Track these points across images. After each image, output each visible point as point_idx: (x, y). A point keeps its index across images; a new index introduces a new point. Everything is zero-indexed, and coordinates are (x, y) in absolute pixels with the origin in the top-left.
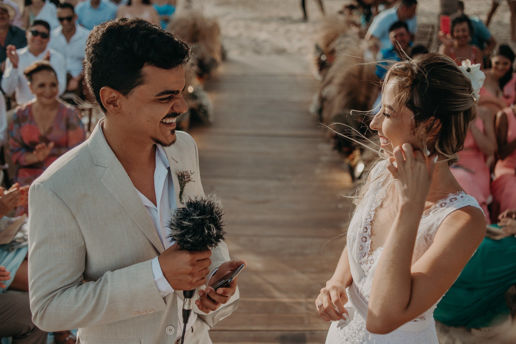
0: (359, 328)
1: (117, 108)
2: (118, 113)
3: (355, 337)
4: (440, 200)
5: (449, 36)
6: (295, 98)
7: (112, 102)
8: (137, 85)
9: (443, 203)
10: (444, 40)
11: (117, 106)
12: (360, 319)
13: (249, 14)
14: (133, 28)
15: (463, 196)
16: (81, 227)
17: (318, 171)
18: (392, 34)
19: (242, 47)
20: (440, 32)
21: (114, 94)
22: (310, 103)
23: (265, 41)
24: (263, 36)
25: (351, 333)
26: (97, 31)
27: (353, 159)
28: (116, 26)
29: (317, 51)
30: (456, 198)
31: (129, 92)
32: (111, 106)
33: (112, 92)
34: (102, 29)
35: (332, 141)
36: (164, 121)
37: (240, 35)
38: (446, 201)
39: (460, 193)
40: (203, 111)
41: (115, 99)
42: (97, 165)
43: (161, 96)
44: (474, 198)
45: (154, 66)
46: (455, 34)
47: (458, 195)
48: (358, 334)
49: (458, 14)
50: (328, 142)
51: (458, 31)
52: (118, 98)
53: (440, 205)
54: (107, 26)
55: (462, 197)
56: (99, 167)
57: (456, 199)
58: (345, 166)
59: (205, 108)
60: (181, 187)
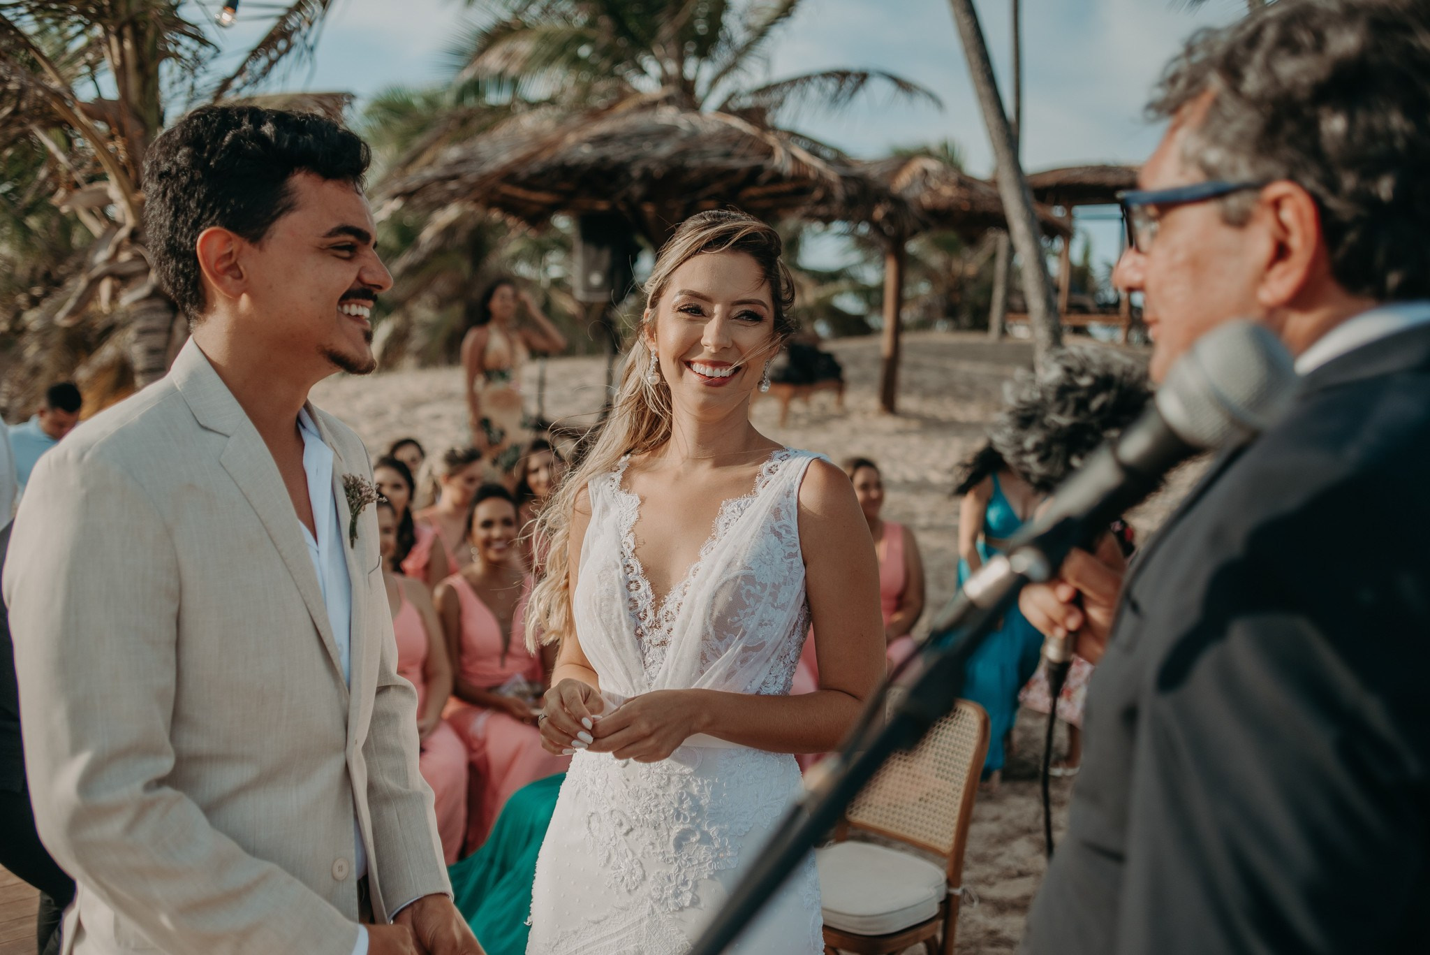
0: (663, 783)
1: (239, 282)
9: (772, 467)
36: (345, 309)
42: (207, 429)
43: (336, 236)
52: (241, 253)
53: (768, 472)
56: (211, 434)
60: (351, 512)
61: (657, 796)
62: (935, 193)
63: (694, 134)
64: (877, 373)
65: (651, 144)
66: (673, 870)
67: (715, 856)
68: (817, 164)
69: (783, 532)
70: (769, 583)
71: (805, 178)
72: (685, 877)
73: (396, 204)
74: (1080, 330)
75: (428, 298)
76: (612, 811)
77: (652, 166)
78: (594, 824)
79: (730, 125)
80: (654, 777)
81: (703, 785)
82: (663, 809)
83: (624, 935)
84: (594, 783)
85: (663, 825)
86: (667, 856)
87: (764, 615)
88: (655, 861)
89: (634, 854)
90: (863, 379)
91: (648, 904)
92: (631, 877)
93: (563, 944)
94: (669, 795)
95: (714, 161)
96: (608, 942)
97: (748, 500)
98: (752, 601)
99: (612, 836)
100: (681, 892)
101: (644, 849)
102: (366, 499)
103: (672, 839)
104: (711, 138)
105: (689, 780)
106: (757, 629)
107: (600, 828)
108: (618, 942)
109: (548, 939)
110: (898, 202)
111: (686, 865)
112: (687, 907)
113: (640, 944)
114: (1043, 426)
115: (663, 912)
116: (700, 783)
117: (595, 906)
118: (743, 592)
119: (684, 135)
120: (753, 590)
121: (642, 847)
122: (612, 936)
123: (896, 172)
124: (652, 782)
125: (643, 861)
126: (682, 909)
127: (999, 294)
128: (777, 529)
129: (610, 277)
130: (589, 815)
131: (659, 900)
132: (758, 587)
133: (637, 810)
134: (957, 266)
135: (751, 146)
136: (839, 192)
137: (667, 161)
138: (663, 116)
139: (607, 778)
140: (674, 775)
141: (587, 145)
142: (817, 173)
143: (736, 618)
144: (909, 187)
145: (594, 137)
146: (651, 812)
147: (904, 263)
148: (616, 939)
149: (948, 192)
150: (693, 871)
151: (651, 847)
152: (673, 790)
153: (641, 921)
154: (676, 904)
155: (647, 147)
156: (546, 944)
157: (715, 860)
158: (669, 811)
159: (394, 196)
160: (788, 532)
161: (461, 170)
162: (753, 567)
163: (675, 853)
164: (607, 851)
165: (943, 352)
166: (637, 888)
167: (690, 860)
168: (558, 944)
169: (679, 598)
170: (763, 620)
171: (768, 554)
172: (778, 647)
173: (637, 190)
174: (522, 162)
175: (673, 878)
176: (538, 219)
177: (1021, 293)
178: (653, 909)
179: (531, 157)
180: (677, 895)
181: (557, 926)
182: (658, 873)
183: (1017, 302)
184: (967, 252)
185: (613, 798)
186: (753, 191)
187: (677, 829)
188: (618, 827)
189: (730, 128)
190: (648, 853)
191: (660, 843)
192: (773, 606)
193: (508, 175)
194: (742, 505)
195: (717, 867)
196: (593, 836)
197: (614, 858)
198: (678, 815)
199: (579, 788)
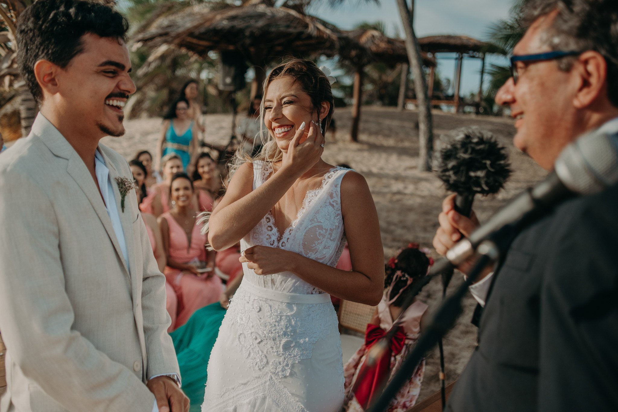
4: (326, 175)
8: (77, 53)
31: (67, 64)
32: (50, 85)
42: (58, 156)
43: (104, 66)
53: (328, 178)
56: (60, 159)
60: (121, 195)
61: (275, 325)
62: (377, 46)
63: (273, 17)
64: (350, 124)
65: (254, 21)
66: (281, 359)
67: (301, 353)
68: (328, 32)
69: (335, 204)
70: (329, 229)
71: (323, 37)
72: (287, 362)
73: (139, 45)
74: (437, 107)
75: (152, 87)
76: (252, 333)
77: (254, 31)
78: (242, 338)
79: (289, 13)
80: (274, 317)
81: (296, 321)
82: (278, 331)
83: (257, 389)
84: (242, 320)
85: (277, 339)
86: (279, 353)
87: (326, 243)
88: (273, 355)
89: (262, 352)
90: (343, 127)
91: (269, 375)
92: (261, 363)
93: (227, 394)
94: (281, 325)
95: (282, 29)
96: (249, 393)
97: (319, 191)
98: (321, 237)
99: (251, 344)
100: (285, 369)
101: (268, 350)
102: (128, 188)
103: (281, 345)
104: (281, 19)
105: (290, 318)
106: (323, 250)
107: (245, 340)
108: (254, 392)
109: (219, 392)
110: (362, 50)
111: (288, 357)
112: (288, 376)
113: (265, 393)
114: (456, 158)
115: (276, 379)
116: (295, 320)
117: (242, 376)
118: (317, 233)
119: (269, 17)
120: (322, 232)
121: (266, 349)
122: (251, 390)
123: (361, 36)
124: (273, 319)
125: (267, 355)
126: (285, 377)
127: (402, 91)
128: (332, 203)
129: (234, 79)
130: (239, 334)
131: (275, 373)
132: (324, 231)
133: (265, 332)
134: (384, 78)
135: (298, 23)
136: (337, 45)
137: (261, 29)
138: (259, 8)
139: (250, 317)
140: (283, 316)
141: (226, 20)
142: (328, 36)
143: (314, 245)
144: (366, 42)
145: (229, 17)
146: (272, 333)
147: (363, 76)
148: (253, 391)
149: (383, 45)
150: (291, 359)
151: (271, 349)
152: (283, 323)
153: (265, 382)
154: (283, 375)
155: (252, 22)
156: (218, 394)
157: (302, 355)
158: (281, 332)
159: (139, 41)
160: (337, 204)
161: (169, 30)
162: (322, 221)
163: (283, 351)
164: (248, 351)
165: (378, 115)
166: (263, 368)
167: (290, 355)
168: (224, 394)
169: (288, 236)
170: (326, 246)
171: (328, 215)
172: (331, 258)
173: (248, 41)
174: (196, 27)
175: (282, 363)
176: (202, 53)
177: (413, 90)
178: (271, 377)
179: (200, 25)
180: (283, 370)
181: (224, 386)
182: (274, 361)
183: (410, 94)
184: (389, 72)
185: (253, 327)
186: (299, 43)
187: (284, 340)
188: (254, 340)
189: (289, 15)
190: (270, 352)
191: (275, 347)
192: (330, 240)
193: (190, 33)
194: (316, 193)
195: (302, 358)
196: (241, 344)
197: (252, 354)
198: (285, 334)
199: (233, 322)
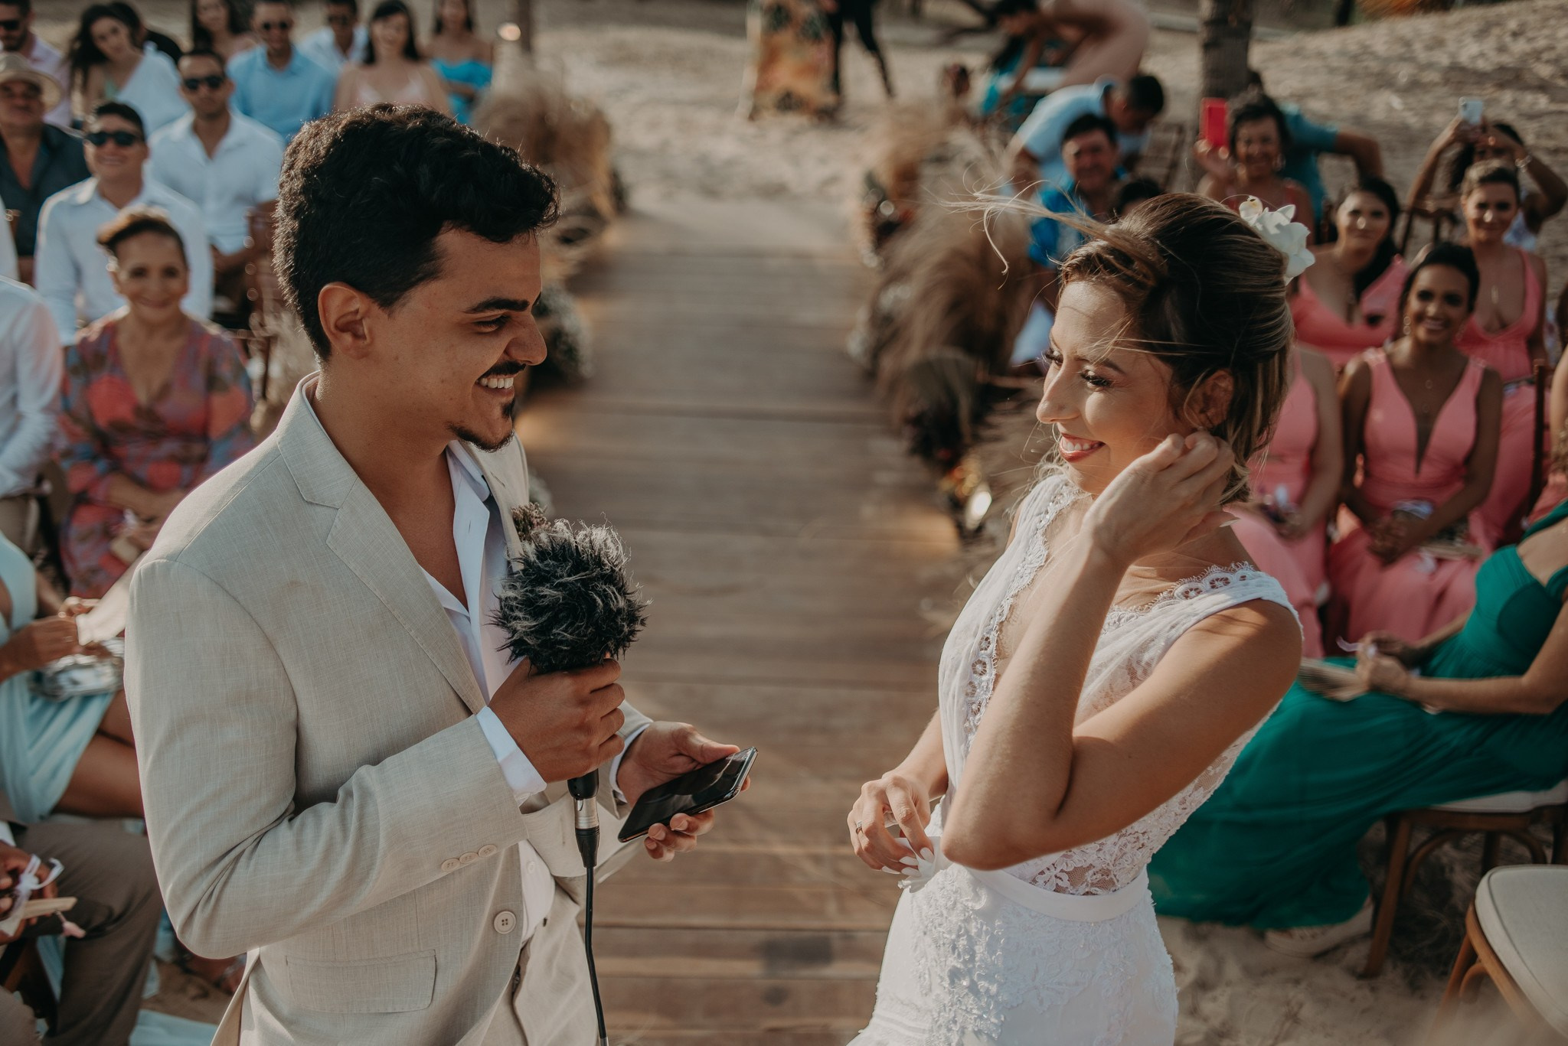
0: (950, 903)
1: (361, 343)
2: (364, 355)
3: (940, 925)
4: (1186, 580)
5: (1223, 153)
6: (811, 315)
7: (350, 326)
8: (421, 279)
9: (1191, 590)
10: (1210, 165)
11: (364, 337)
12: (953, 882)
13: (688, 89)
14: (415, 129)
15: (1245, 577)
16: (290, 670)
17: (868, 511)
18: (1071, 148)
19: (669, 178)
20: (1199, 142)
21: (359, 303)
22: (849, 329)
23: (730, 163)
24: (725, 148)
25: (932, 915)
26: (317, 134)
27: (962, 481)
28: (368, 124)
29: (870, 189)
30: (1227, 579)
31: (398, 298)
32: (348, 338)
33: (352, 298)
34: (332, 129)
35: (908, 432)
36: (484, 381)
37: (665, 145)
38: (1199, 585)
39: (1238, 567)
40: (563, 347)
41: (358, 317)
42: (311, 503)
43: (482, 311)
44: (1274, 581)
45: (467, 231)
46: (1242, 149)
47: (1234, 571)
48: (946, 918)
49: (1251, 95)
50: (896, 434)
51: (1249, 142)
52: (367, 314)
53: (1182, 594)
54: (344, 122)
55: (1243, 578)
56: (318, 509)
57: (1226, 581)
58: (941, 499)
59: (570, 340)
67: (980, 1013)
72: (955, 1016)
82: (944, 933)
85: (942, 948)
86: (942, 983)
94: (951, 921)
103: (947, 969)
111: (957, 1004)
150: (962, 1014)
152: (955, 918)
158: (948, 938)
163: (949, 985)
167: (960, 1001)
175: (947, 1010)
187: (952, 961)
198: (954, 948)
